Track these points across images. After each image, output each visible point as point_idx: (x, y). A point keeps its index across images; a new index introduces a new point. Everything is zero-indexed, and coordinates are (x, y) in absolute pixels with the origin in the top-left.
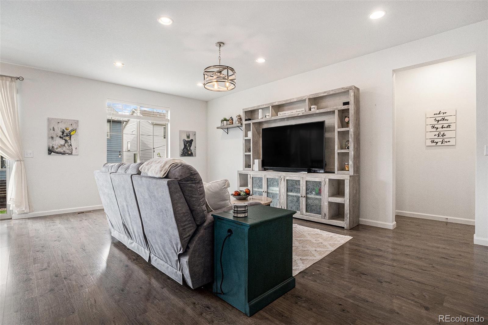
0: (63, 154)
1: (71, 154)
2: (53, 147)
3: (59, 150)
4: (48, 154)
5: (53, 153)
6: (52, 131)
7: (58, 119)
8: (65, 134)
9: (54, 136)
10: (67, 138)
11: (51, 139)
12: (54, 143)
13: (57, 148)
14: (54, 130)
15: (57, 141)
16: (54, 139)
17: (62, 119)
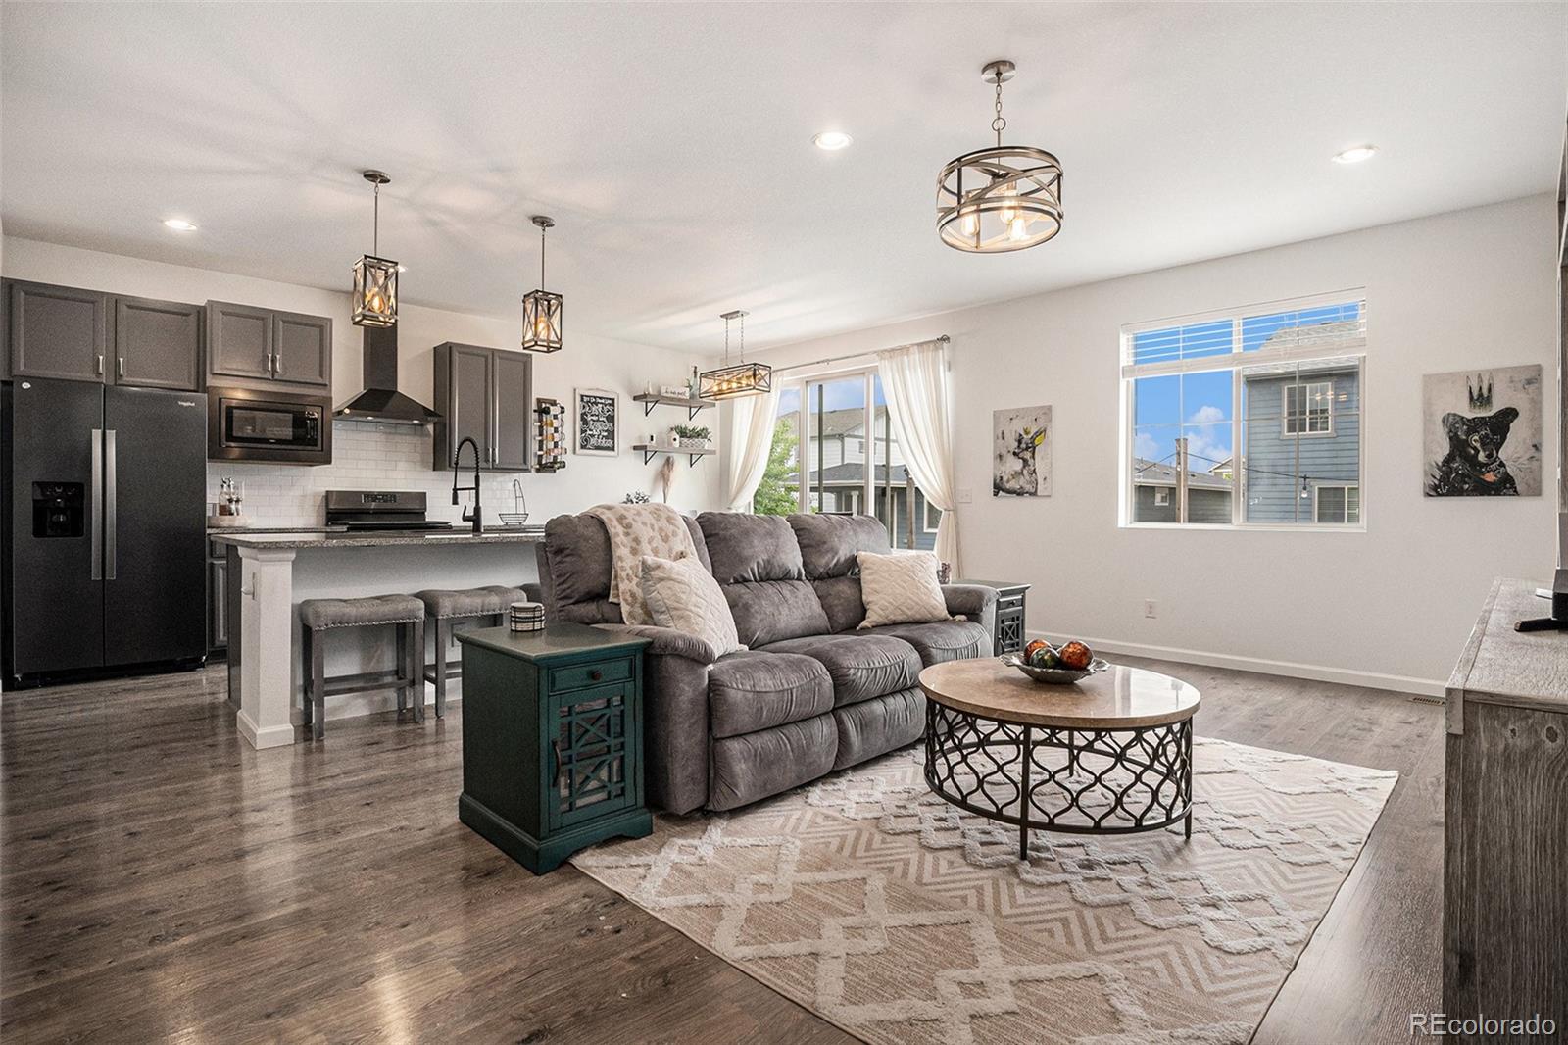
0: (1019, 494)
1: (1034, 494)
2: (1001, 478)
3: (1013, 485)
4: (994, 494)
5: (1001, 493)
6: (1000, 441)
7: (1011, 410)
8: (1023, 446)
9: (1004, 452)
11: (998, 459)
12: (1003, 468)
13: (1008, 482)
14: (1003, 438)
15: (1008, 464)
16: (1004, 459)
17: (1018, 410)
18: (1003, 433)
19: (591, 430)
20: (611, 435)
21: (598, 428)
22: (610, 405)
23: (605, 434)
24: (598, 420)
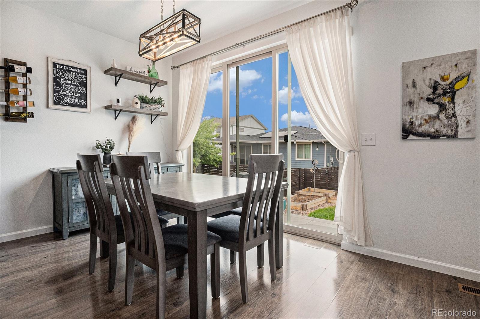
0: (434, 138)
1: (454, 136)
2: (412, 123)
3: (427, 128)
4: (403, 138)
5: (411, 137)
6: (411, 90)
7: (423, 60)
8: (440, 91)
9: (415, 99)
10: (445, 100)
11: (408, 106)
12: (414, 114)
13: (420, 125)
14: (414, 86)
15: (420, 110)
16: (415, 106)
17: (433, 59)
18: (414, 82)
19: (63, 91)
20: (84, 96)
21: (70, 91)
22: (82, 74)
23: (79, 95)
24: (71, 84)
